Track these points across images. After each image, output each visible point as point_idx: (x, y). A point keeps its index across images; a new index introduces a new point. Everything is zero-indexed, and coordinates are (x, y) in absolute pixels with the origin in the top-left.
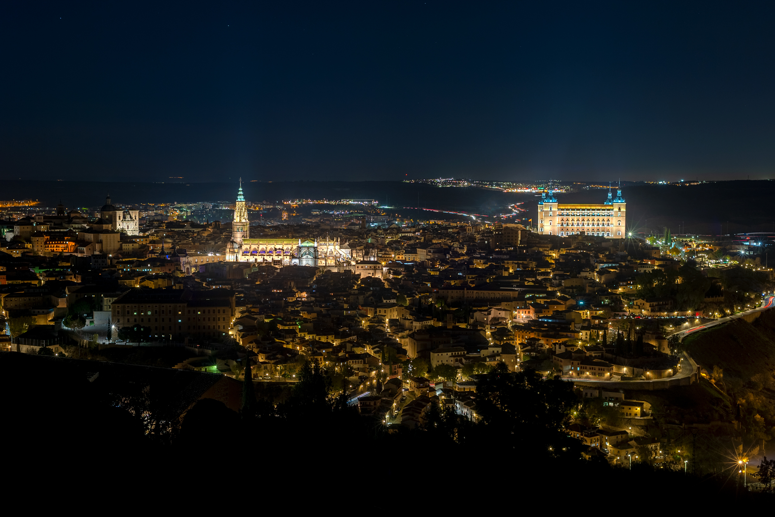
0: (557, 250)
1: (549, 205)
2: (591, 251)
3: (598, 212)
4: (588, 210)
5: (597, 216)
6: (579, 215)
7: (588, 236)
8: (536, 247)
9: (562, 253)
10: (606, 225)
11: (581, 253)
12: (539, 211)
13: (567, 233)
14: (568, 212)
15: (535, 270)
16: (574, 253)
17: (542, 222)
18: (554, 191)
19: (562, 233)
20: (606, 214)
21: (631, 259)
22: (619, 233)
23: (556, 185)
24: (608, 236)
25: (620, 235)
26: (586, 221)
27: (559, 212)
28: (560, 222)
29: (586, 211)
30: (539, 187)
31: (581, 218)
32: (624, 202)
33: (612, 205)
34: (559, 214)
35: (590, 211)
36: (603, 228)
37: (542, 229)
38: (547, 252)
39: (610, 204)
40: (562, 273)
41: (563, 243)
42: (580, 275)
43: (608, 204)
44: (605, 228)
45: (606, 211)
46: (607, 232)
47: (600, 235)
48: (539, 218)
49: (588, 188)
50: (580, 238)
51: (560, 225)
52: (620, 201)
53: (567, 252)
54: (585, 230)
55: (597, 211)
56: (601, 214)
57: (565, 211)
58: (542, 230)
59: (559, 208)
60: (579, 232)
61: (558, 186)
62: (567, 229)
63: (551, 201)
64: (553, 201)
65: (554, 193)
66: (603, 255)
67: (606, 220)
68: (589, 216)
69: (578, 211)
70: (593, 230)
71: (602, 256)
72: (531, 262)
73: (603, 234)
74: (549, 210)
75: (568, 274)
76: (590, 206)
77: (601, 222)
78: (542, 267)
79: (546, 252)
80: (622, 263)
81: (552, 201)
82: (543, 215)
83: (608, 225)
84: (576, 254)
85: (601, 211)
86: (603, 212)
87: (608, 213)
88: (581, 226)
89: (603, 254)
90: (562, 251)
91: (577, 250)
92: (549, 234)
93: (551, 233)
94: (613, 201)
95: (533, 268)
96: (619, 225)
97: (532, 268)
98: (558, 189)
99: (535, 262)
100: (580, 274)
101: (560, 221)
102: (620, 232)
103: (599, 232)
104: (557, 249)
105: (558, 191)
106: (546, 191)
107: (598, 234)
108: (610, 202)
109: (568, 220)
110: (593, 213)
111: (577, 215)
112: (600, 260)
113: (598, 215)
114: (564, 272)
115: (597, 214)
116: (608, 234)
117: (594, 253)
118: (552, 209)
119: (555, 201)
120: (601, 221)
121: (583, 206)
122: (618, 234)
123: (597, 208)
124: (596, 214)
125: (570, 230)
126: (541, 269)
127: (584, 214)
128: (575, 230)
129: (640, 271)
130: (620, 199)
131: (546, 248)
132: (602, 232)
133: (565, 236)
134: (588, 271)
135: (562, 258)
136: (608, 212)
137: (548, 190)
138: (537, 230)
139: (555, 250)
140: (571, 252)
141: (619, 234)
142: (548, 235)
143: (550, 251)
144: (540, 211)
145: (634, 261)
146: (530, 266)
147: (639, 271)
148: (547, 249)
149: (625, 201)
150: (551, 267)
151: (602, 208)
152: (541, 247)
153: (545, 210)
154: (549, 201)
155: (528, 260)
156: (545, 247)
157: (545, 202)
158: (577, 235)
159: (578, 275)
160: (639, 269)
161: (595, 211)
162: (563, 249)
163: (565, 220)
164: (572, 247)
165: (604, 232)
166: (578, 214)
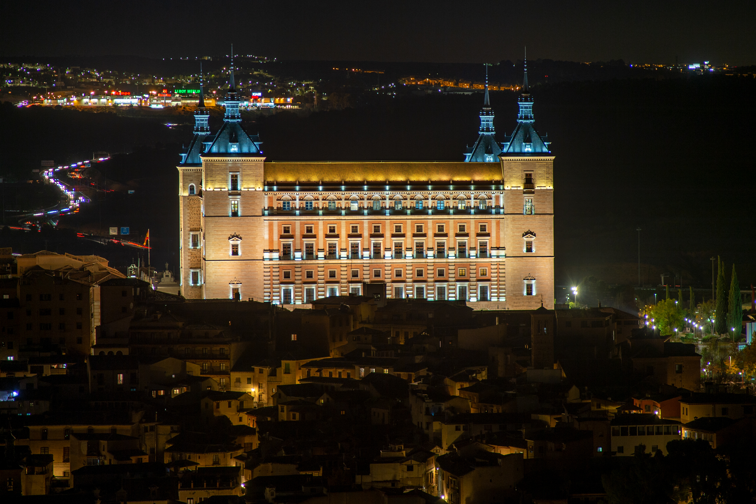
0: (267, 370)
1: (225, 169)
2: (415, 368)
3: (441, 194)
4: (397, 186)
5: (436, 212)
6: (359, 212)
7: (398, 302)
8: (170, 359)
9: (286, 380)
10: (473, 253)
11: (369, 377)
12: (183, 193)
13: (310, 293)
14: (309, 195)
15: (169, 465)
16: (339, 380)
17: (195, 244)
18: (246, 103)
19: (287, 293)
20: (472, 203)
21: (582, 397)
22: (529, 287)
23: (254, 78)
24: (484, 298)
25: (534, 293)
26: (388, 234)
27: (270, 199)
28: (278, 243)
29: (387, 193)
30: (179, 86)
31: (366, 225)
32: (545, 150)
33: (497, 167)
34: (271, 208)
35: (405, 194)
36: (462, 265)
37: (195, 275)
38: (224, 381)
39: (489, 159)
40: (288, 469)
41: (293, 337)
42: (367, 479)
43: (479, 160)
44: (470, 264)
45: (472, 193)
46: (480, 284)
47: (452, 296)
48: (182, 226)
49: (391, 90)
50: (364, 311)
51: (276, 255)
52: (528, 149)
53: (309, 378)
54: (387, 276)
55: (433, 194)
56: (451, 204)
57: (297, 195)
58: (195, 281)
59: (270, 179)
60: (359, 286)
61: (262, 79)
62: (310, 275)
63: (234, 149)
64: (245, 150)
65: (245, 114)
66: (466, 385)
67: (472, 228)
68: (402, 212)
69: (354, 195)
70: (420, 273)
71: (461, 389)
72: (152, 429)
73: (463, 291)
74: (228, 187)
75: (316, 474)
76: (403, 170)
77: (451, 241)
78: (202, 450)
79: (216, 378)
80: (547, 418)
81: (240, 147)
82: (202, 210)
83: (483, 253)
84: (349, 382)
85: (451, 193)
86: (462, 194)
87: (483, 200)
88: (366, 261)
89: (466, 380)
90: (287, 372)
91: (352, 367)
92: (231, 297)
93: (236, 294)
94: (502, 147)
95: (161, 456)
96: (529, 250)
97: (156, 455)
98: (266, 95)
99: (168, 428)
100: (367, 471)
101: (276, 237)
102: (533, 282)
103: (445, 285)
104: (265, 365)
105: (263, 103)
106: (210, 102)
107: (441, 291)
108: (489, 152)
109: (309, 233)
110: (418, 201)
111: (350, 213)
112: (452, 409)
113: (441, 207)
114: (299, 469)
115: (436, 203)
116: (484, 291)
117: (426, 379)
118: (242, 187)
119: (253, 150)
120: (452, 233)
121: (374, 170)
122: (525, 293)
123: (435, 178)
124: (430, 203)
125: (321, 275)
126: (194, 457)
127: (381, 204)
128: (344, 275)
129: (621, 449)
130: (528, 140)
131: (216, 363)
132: (459, 285)
133: (299, 303)
134: (400, 460)
135: (288, 404)
136: (483, 194)
137: (222, 99)
138: (177, 278)
139: (257, 369)
140: (326, 374)
141: (529, 293)
142: (226, 302)
143: (234, 375)
144: (186, 194)
145: (594, 408)
146: (149, 444)
147: (614, 449)
148: (224, 366)
149: (549, 147)
150: (239, 447)
151: (457, 179)
152: (195, 357)
153: (208, 187)
154: (226, 147)
155: (136, 417)
156: (213, 357)
157: (210, 154)
158: (353, 297)
159: (358, 479)
160: (616, 442)
161: (425, 193)
162: (292, 363)
163: (298, 233)
164: (333, 354)
165: (466, 284)
166: (355, 207)
